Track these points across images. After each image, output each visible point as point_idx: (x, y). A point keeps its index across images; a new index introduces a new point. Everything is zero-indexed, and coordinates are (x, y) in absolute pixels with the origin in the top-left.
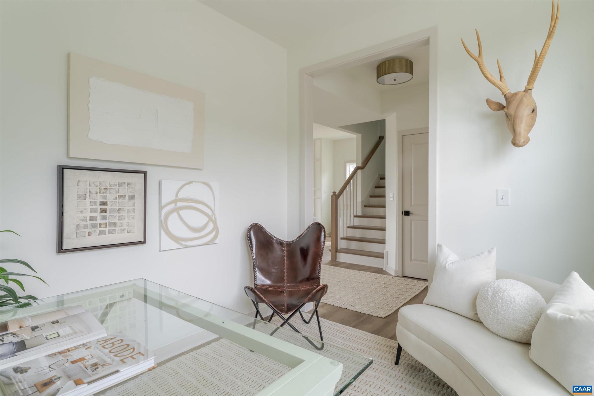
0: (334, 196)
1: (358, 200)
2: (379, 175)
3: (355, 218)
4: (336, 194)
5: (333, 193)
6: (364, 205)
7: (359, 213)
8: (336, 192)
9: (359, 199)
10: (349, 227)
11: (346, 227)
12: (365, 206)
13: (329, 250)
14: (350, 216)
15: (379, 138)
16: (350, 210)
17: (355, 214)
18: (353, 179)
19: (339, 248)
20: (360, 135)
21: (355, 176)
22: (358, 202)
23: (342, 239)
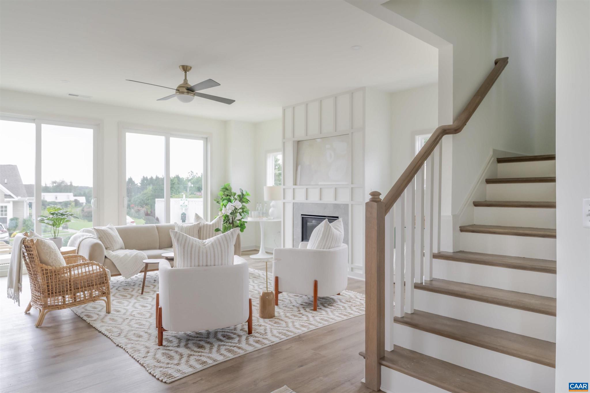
0: (375, 204)
1: (442, 214)
2: (495, 151)
3: (435, 261)
4: (382, 197)
5: (370, 197)
6: (460, 227)
7: (448, 248)
8: (380, 194)
9: (447, 211)
10: (418, 286)
11: (409, 286)
12: (463, 229)
13: (361, 354)
14: (423, 255)
15: (496, 63)
16: (423, 228)
17: (435, 251)
18: (429, 158)
19: (388, 347)
20: (449, 48)
21: (436, 150)
22: (442, 218)
23: (397, 320)
